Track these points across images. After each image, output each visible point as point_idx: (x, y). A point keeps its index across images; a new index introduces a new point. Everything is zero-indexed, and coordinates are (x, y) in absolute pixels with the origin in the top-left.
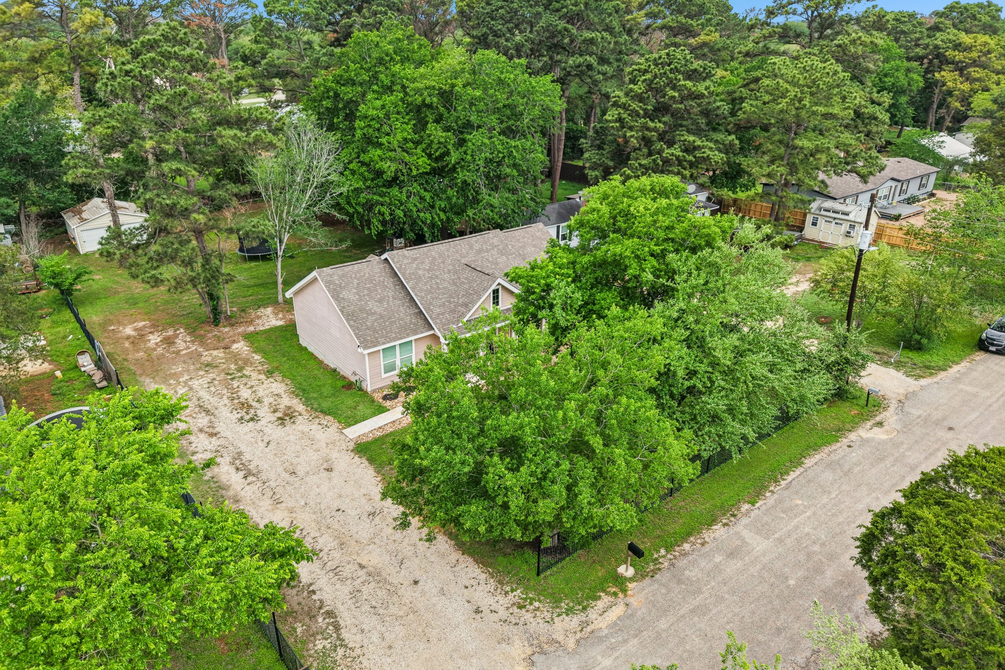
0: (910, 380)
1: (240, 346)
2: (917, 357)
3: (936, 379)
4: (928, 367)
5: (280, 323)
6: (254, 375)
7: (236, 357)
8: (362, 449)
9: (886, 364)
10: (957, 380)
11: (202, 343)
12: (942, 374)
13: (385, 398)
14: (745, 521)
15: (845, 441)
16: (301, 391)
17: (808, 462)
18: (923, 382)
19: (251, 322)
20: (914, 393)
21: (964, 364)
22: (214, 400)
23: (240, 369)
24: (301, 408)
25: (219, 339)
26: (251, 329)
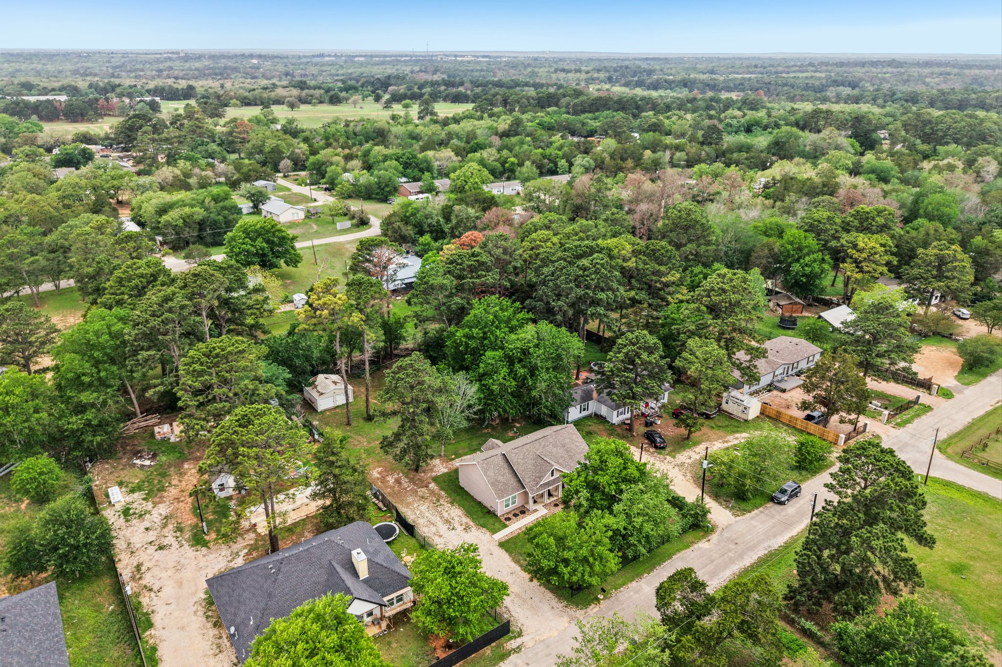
0: (733, 517)
1: (432, 485)
3: (743, 517)
5: (446, 470)
6: (445, 504)
7: (432, 492)
8: (502, 545)
10: (752, 518)
11: (415, 484)
12: (749, 514)
13: (506, 519)
14: (644, 580)
15: (692, 548)
16: (469, 513)
17: (674, 557)
18: (738, 518)
19: (432, 470)
20: (730, 525)
21: (761, 509)
22: (434, 518)
23: (438, 500)
24: (471, 523)
25: (421, 481)
26: (434, 474)
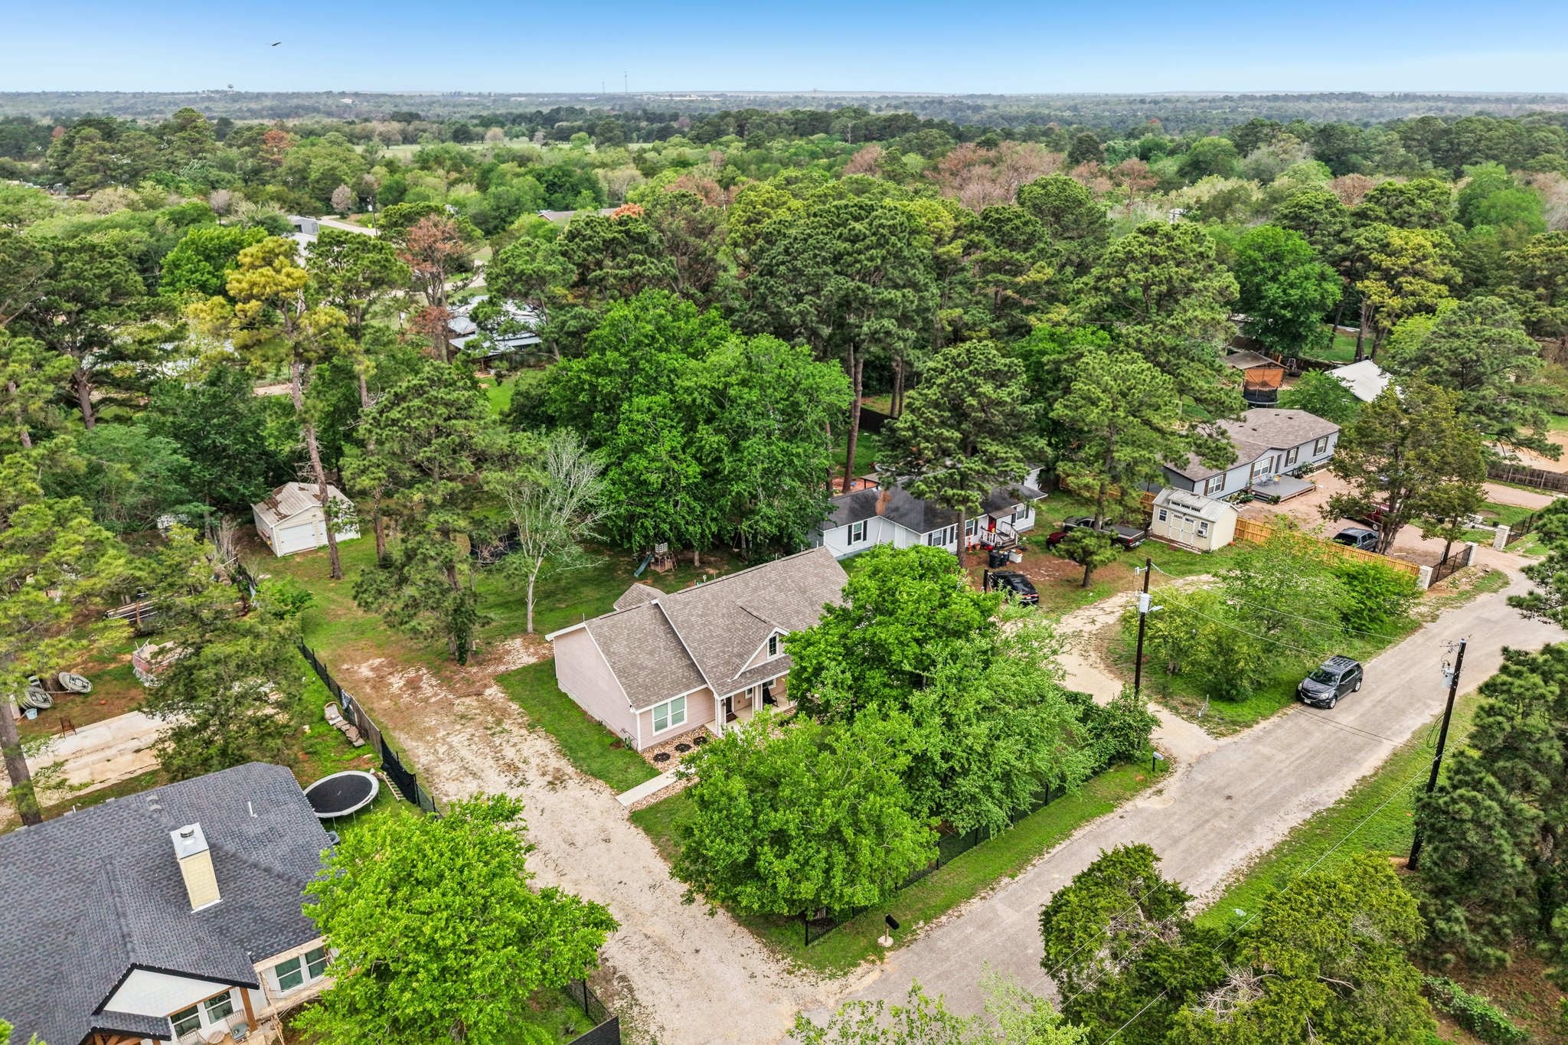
0: (1210, 739)
1: (493, 692)
2: (1229, 711)
3: (1236, 738)
4: (1234, 723)
5: (533, 660)
6: (515, 729)
7: (490, 706)
8: (638, 818)
9: (1192, 718)
10: (1258, 739)
11: (451, 689)
12: (1247, 731)
13: (657, 758)
14: (1001, 894)
15: (1119, 811)
16: (568, 749)
17: (1077, 834)
18: (1222, 741)
19: (499, 660)
20: (1208, 756)
21: (1274, 719)
22: (478, 760)
23: (499, 722)
24: (570, 770)
25: (469, 682)
26: (502, 668)
